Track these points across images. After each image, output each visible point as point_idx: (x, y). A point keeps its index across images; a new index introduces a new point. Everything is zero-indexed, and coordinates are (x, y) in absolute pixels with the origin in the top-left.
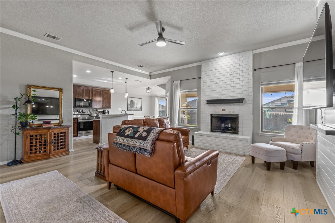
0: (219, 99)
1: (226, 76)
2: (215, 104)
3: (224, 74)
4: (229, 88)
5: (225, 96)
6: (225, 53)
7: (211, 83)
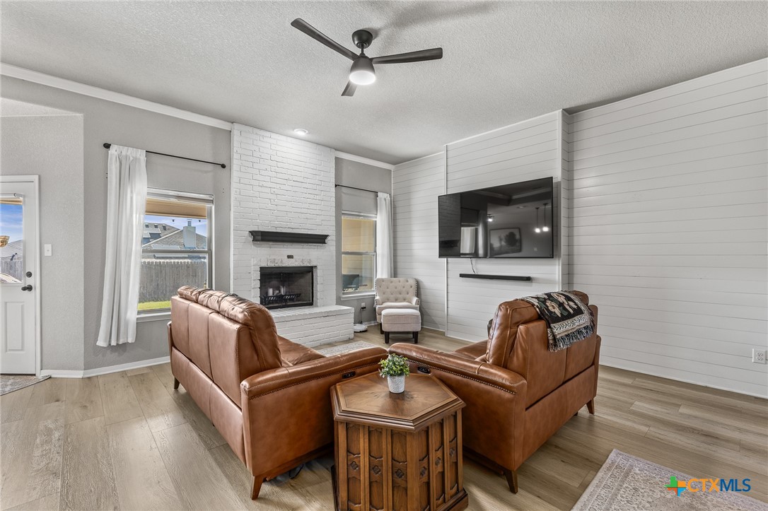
0: (279, 230)
1: (291, 183)
2: (271, 243)
3: (291, 178)
4: (299, 210)
5: (292, 225)
6: (309, 133)
7: (260, 189)
